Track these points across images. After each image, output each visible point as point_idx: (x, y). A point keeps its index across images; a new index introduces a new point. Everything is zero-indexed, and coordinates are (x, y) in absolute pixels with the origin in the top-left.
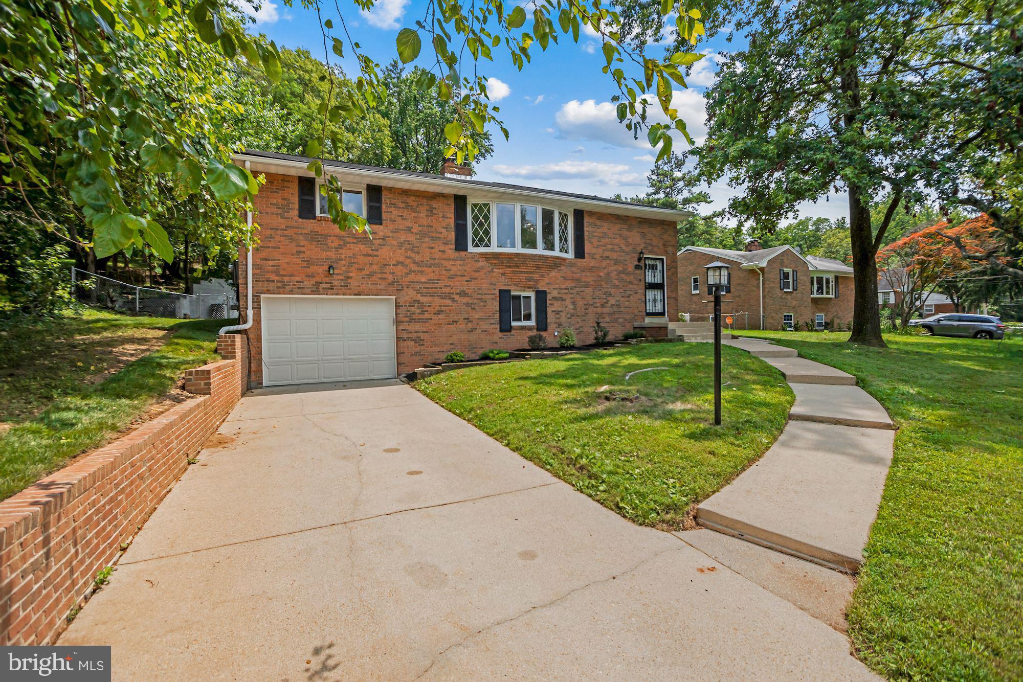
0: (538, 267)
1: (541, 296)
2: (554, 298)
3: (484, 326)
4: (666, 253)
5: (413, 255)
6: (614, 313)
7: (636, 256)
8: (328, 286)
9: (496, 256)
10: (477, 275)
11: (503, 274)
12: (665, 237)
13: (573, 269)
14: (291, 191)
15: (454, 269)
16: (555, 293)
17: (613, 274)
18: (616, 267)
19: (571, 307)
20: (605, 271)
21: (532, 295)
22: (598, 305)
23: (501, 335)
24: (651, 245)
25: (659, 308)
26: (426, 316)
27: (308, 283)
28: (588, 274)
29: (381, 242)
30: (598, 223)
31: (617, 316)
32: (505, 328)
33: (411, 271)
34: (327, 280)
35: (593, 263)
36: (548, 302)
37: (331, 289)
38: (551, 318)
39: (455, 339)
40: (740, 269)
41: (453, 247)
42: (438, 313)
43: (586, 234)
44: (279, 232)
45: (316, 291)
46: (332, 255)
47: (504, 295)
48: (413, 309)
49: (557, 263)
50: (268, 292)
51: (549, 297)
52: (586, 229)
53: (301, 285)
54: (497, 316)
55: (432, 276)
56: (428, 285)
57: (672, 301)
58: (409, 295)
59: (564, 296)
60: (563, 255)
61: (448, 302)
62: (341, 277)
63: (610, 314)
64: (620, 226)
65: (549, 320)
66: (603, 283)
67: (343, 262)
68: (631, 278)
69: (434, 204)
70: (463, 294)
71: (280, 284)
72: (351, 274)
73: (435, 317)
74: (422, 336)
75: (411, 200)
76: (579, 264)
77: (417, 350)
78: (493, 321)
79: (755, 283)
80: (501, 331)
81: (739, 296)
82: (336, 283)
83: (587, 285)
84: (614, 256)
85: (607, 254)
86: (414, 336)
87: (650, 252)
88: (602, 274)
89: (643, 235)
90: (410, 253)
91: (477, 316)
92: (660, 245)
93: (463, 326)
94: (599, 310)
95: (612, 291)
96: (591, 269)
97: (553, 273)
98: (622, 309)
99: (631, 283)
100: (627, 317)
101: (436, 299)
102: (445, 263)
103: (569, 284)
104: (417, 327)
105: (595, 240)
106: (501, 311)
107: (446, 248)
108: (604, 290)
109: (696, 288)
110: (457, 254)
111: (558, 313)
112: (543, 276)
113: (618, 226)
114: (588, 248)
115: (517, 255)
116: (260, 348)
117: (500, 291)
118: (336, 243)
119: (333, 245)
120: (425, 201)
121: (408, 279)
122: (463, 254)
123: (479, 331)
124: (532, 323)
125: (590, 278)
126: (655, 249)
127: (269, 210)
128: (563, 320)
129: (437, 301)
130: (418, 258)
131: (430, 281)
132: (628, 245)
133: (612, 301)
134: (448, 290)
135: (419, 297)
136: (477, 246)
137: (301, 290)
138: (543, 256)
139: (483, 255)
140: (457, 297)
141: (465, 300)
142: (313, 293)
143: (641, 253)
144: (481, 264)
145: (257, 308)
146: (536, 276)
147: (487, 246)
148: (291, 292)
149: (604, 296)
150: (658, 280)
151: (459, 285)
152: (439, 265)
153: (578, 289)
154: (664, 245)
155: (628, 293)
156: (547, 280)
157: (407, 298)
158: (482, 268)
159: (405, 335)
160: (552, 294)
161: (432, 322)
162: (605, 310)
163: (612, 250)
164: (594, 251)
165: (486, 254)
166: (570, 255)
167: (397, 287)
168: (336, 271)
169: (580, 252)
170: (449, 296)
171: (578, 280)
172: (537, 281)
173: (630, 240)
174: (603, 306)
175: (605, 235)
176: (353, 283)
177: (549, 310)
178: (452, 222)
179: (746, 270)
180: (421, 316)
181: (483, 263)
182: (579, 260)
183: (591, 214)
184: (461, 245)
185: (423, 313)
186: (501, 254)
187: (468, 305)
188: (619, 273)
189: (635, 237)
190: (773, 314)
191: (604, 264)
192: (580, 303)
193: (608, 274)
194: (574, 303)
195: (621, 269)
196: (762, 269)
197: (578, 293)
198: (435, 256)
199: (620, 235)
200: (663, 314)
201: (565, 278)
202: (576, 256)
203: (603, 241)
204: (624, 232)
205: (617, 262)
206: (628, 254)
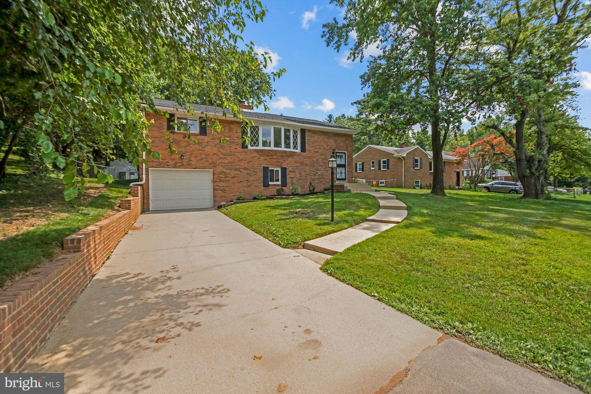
0: (282, 156)
1: (284, 170)
2: (290, 171)
3: (256, 184)
4: (347, 150)
5: (221, 150)
7: (332, 151)
8: (181, 164)
9: (261, 151)
10: (252, 160)
11: (265, 159)
12: (347, 142)
13: (300, 157)
14: (163, 120)
15: (241, 157)
16: (291, 169)
17: (320, 160)
18: (321, 156)
20: (316, 158)
21: (280, 170)
22: (312, 175)
23: (264, 188)
24: (340, 146)
25: (343, 176)
26: (228, 179)
27: (171, 163)
28: (307, 160)
29: (206, 144)
30: (313, 135)
31: (322, 180)
32: (266, 185)
33: (220, 158)
34: (180, 161)
35: (310, 155)
36: (287, 173)
37: (182, 166)
38: (288, 180)
39: (241, 190)
40: (394, 157)
41: (241, 146)
42: (234, 177)
43: (306, 140)
44: (158, 139)
45: (175, 167)
46: (183, 150)
47: (265, 169)
48: (221, 175)
49: (292, 154)
50: (153, 167)
51: (288, 170)
52: (306, 138)
53: (168, 164)
54: (262, 179)
55: (231, 160)
56: (228, 164)
57: (350, 173)
58: (220, 169)
59: (295, 170)
60: (295, 151)
61: (238, 172)
62: (187, 160)
63: (318, 179)
65: (287, 182)
66: (315, 164)
67: (188, 153)
69: (232, 126)
70: (246, 169)
71: (158, 163)
72: (192, 159)
73: (232, 180)
74: (225, 188)
76: (303, 155)
77: (223, 195)
78: (260, 182)
79: (401, 164)
80: (264, 186)
81: (393, 171)
82: (185, 163)
83: (307, 165)
84: (321, 151)
85: (317, 150)
86: (221, 188)
87: (339, 149)
88: (314, 160)
89: (335, 141)
91: (252, 179)
92: (344, 146)
93: (245, 184)
94: (313, 177)
95: (319, 168)
96: (309, 157)
97: (290, 159)
98: (324, 177)
100: (327, 180)
101: (232, 171)
102: (237, 154)
103: (298, 164)
104: (223, 184)
105: (311, 144)
106: (264, 177)
107: (237, 147)
108: (315, 168)
109: (373, 166)
110: (242, 150)
111: (292, 178)
112: (284, 161)
113: (323, 137)
114: (307, 147)
115: (272, 150)
116: (148, 193)
117: (264, 167)
118: (185, 144)
119: (183, 145)
120: (227, 125)
121: (219, 161)
122: (246, 150)
123: (253, 186)
124: (279, 183)
125: (308, 162)
126: (342, 148)
127: (153, 129)
128: (295, 181)
129: (233, 173)
130: (224, 152)
131: (230, 162)
132: (328, 146)
133: (319, 173)
134: (238, 167)
135: (224, 170)
136: (252, 146)
137: (168, 166)
138: (285, 151)
139: (256, 151)
140: (242, 170)
141: (246, 172)
142: (174, 167)
143: (334, 150)
144: (254, 155)
145: (147, 174)
146: (281, 161)
147: (257, 146)
148: (163, 167)
149: (315, 171)
150: (343, 163)
151: (243, 164)
152: (234, 155)
153: (302, 167)
154: (346, 146)
156: (287, 162)
157: (218, 170)
158: (255, 156)
159: (217, 188)
161: (231, 182)
162: (316, 177)
163: (319, 148)
164: (311, 148)
165: (257, 150)
166: (299, 151)
167: (214, 165)
168: (185, 158)
169: (303, 149)
170: (238, 170)
171: (302, 162)
172: (282, 163)
173: (329, 144)
174: (314, 175)
175: (316, 141)
176: (193, 163)
177: (288, 177)
178: (240, 134)
179: (396, 158)
180: (225, 179)
181: (255, 154)
182: (303, 153)
183: (309, 131)
185: (226, 177)
186: (264, 150)
187: (247, 174)
188: (323, 159)
189: (331, 142)
190: (409, 180)
191: (315, 155)
192: (303, 174)
193: (317, 160)
194: (300, 174)
195: (324, 157)
196: (404, 158)
197: (302, 169)
198: (232, 151)
199: (324, 141)
200: (345, 179)
201: (296, 162)
202: (301, 151)
203: (315, 144)
204: (326, 140)
205: (322, 154)
206: (327, 150)
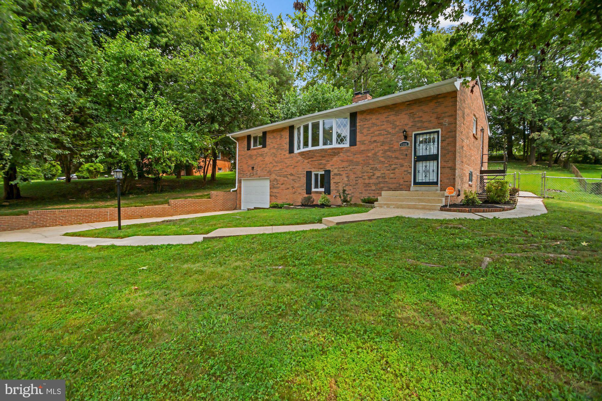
0: (323, 157)
1: (328, 173)
2: (335, 174)
3: (300, 191)
4: (440, 125)
6: (380, 183)
8: (253, 174)
9: (303, 153)
10: (297, 164)
11: (308, 163)
12: (439, 110)
13: (348, 154)
14: (245, 141)
15: (288, 163)
16: (336, 171)
17: (380, 154)
18: (382, 147)
19: (346, 179)
20: (373, 152)
21: (324, 173)
22: (366, 177)
24: (421, 122)
25: (432, 178)
26: (278, 185)
27: (248, 174)
28: (359, 156)
29: (266, 155)
30: (368, 117)
31: (382, 185)
32: (309, 192)
34: (252, 172)
35: (363, 148)
36: (331, 177)
37: (253, 176)
38: (333, 187)
41: (288, 152)
42: (282, 184)
43: (358, 127)
44: (243, 157)
46: (254, 162)
47: (309, 174)
48: (274, 182)
49: (336, 152)
51: (332, 174)
52: (358, 124)
54: (305, 185)
55: (281, 167)
56: (279, 172)
57: (447, 170)
58: (274, 176)
59: (341, 173)
60: (341, 146)
61: (286, 179)
62: (255, 171)
63: (375, 184)
64: (387, 114)
65: (331, 188)
66: (371, 161)
67: (256, 165)
68: (397, 154)
69: (282, 133)
70: (292, 175)
72: (258, 169)
73: (281, 186)
74: (277, 195)
75: (275, 134)
76: (352, 150)
78: (303, 188)
80: (307, 194)
82: (255, 173)
83: (357, 164)
84: (381, 138)
85: (375, 138)
87: (419, 129)
88: (369, 155)
89: (412, 115)
90: (274, 158)
91: (296, 186)
92: (433, 119)
94: (367, 181)
95: (378, 166)
96: (361, 152)
97: (335, 159)
98: (387, 180)
99: (397, 158)
101: (282, 177)
102: (286, 160)
103: (345, 164)
105: (365, 131)
106: (307, 183)
107: (286, 153)
108: (370, 166)
110: (290, 155)
111: (337, 183)
112: (328, 161)
115: (310, 151)
116: (240, 196)
117: (307, 172)
118: (255, 158)
120: (279, 133)
121: (273, 169)
122: (292, 155)
123: (297, 193)
124: (323, 190)
125: (360, 158)
126: (426, 124)
128: (340, 188)
129: (282, 179)
130: (276, 160)
131: (280, 170)
132: (395, 127)
133: (378, 174)
134: (286, 173)
135: (276, 177)
136: (298, 149)
137: (247, 176)
138: (323, 149)
139: (299, 154)
140: (289, 176)
141: (292, 177)
142: (250, 177)
145: (240, 182)
146: (323, 162)
149: (371, 171)
150: (434, 151)
151: (290, 170)
152: (283, 162)
153: (351, 167)
154: (438, 118)
155: (393, 166)
156: (331, 163)
157: (273, 178)
158: (299, 161)
159: (272, 194)
160: (334, 171)
162: (372, 181)
163: (380, 134)
164: (364, 138)
166: (347, 145)
167: (270, 173)
168: (254, 169)
169: (353, 142)
170: (285, 176)
171: (351, 161)
172: (325, 165)
173: (398, 123)
174: (370, 178)
175: (374, 125)
176: (258, 173)
177: (332, 182)
178: (288, 140)
181: (300, 158)
182: (352, 147)
183: (363, 112)
184: (291, 151)
187: (293, 180)
188: (386, 151)
189: (403, 119)
191: (371, 147)
192: (352, 176)
193: (375, 154)
194: (347, 177)
195: (386, 148)
197: (350, 170)
198: (282, 158)
199: (387, 121)
200: (436, 183)
201: (343, 161)
202: (350, 145)
203: (372, 130)
204: (392, 118)
205: (383, 143)
206: (394, 135)
